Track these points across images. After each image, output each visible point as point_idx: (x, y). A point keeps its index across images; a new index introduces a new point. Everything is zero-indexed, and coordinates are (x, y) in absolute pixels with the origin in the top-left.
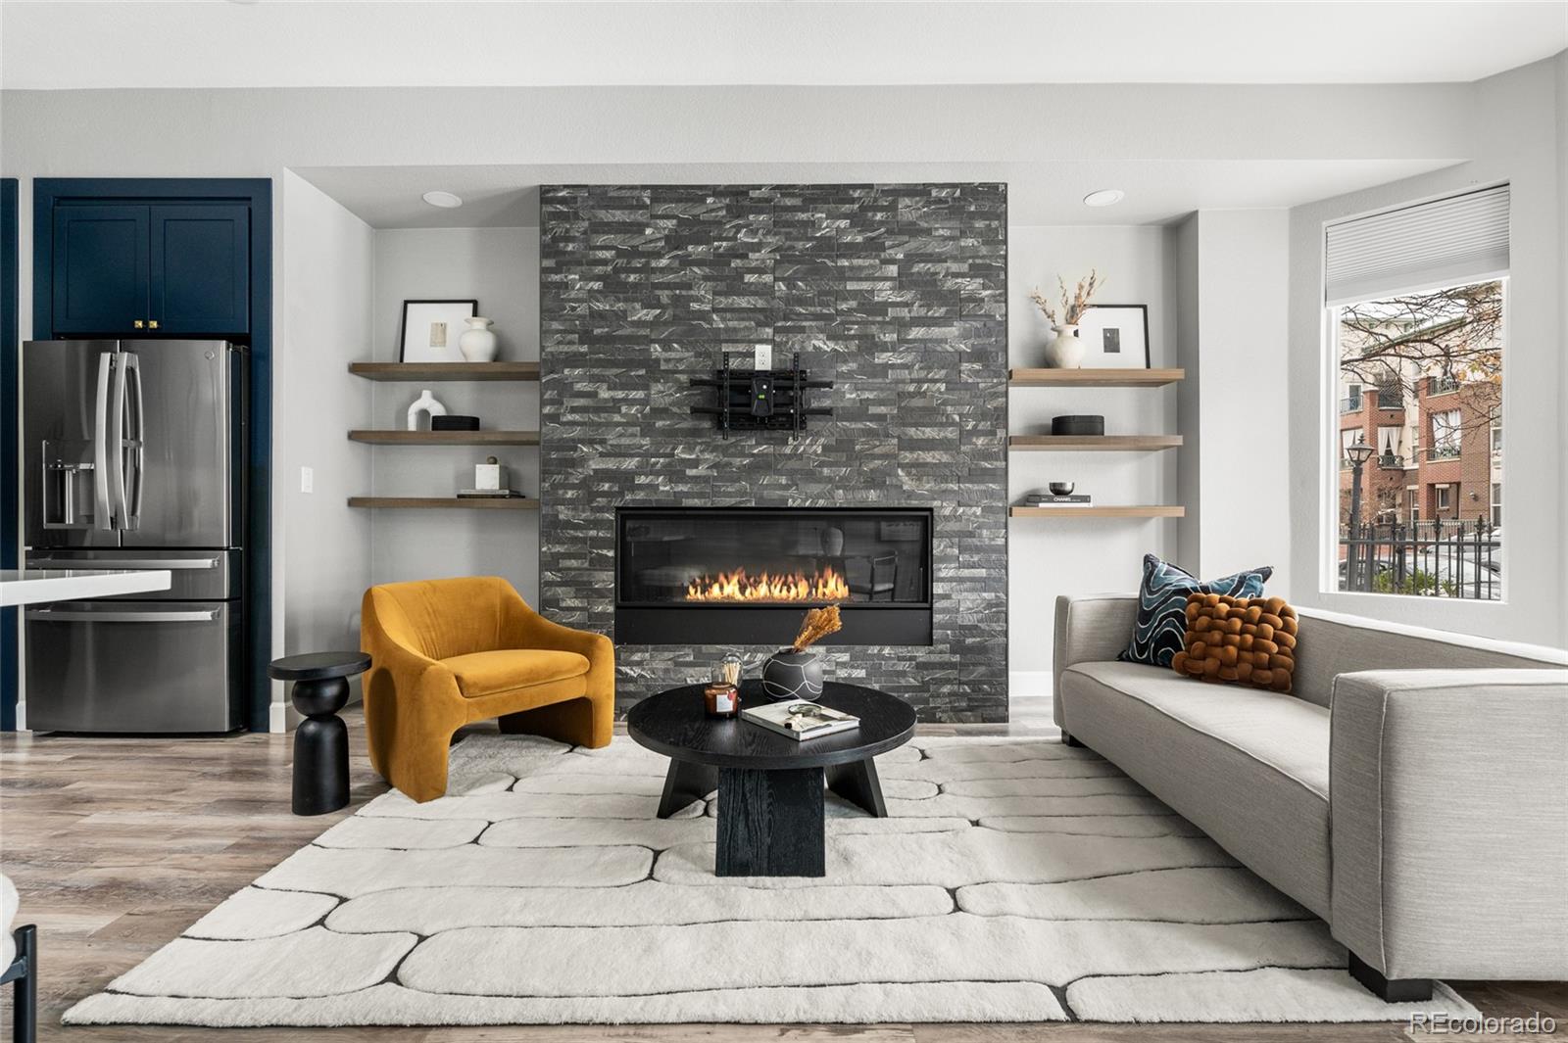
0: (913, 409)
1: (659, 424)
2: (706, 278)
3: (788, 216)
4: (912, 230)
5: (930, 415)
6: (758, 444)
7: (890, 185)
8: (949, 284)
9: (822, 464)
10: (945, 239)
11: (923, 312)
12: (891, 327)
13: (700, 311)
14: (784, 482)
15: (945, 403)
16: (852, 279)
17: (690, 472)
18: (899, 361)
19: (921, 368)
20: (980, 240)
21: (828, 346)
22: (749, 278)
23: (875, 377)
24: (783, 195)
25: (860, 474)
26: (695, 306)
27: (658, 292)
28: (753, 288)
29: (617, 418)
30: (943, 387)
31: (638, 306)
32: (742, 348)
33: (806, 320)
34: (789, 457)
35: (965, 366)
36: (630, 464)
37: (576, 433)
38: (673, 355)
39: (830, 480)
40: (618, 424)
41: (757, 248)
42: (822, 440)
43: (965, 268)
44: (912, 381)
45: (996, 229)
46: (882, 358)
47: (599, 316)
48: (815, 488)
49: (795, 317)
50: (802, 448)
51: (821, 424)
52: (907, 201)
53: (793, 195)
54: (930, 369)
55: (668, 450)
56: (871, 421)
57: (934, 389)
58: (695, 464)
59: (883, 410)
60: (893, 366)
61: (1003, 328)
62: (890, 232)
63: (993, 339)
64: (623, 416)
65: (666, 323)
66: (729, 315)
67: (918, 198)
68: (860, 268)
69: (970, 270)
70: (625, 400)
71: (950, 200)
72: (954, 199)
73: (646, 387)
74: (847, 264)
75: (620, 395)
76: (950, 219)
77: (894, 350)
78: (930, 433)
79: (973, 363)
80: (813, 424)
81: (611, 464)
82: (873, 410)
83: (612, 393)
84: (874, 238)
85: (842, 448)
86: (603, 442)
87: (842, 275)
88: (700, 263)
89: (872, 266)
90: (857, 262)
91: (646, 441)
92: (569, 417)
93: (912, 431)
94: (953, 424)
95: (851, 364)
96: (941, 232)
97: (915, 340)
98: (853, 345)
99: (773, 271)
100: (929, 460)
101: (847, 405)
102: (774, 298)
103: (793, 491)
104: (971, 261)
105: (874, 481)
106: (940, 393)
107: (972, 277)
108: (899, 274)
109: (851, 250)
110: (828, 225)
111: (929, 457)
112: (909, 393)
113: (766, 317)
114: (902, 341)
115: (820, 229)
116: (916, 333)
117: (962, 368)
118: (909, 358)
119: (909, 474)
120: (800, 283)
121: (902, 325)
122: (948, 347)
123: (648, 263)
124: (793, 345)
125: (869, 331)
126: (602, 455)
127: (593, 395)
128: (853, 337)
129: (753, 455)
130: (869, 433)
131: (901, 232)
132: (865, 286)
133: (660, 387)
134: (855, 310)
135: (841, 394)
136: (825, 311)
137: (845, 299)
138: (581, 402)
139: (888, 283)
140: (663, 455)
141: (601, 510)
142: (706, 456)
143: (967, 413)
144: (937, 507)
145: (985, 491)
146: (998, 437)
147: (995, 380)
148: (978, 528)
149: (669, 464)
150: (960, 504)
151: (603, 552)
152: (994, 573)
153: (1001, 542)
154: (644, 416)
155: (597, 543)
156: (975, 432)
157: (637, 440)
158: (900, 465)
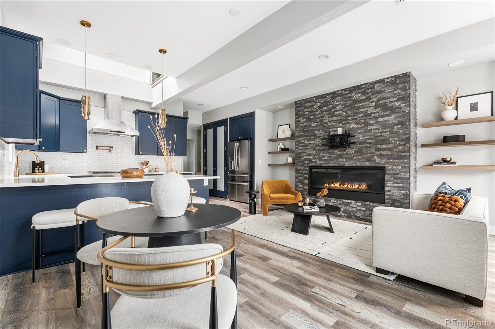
0: (379, 140)
1: (317, 148)
2: (327, 114)
3: (346, 96)
4: (379, 92)
5: (384, 141)
6: (338, 151)
7: (372, 82)
8: (391, 104)
9: (354, 156)
10: (389, 92)
11: (382, 114)
12: (373, 119)
13: (325, 122)
14: (344, 160)
15: (389, 138)
16: (362, 108)
17: (323, 159)
18: (375, 128)
19: (382, 129)
20: (401, 90)
21: (355, 126)
22: (336, 113)
23: (368, 132)
24: (344, 91)
25: (364, 158)
26: (324, 121)
27: (317, 119)
28: (337, 115)
29: (309, 147)
30: (388, 133)
31: (313, 123)
32: (335, 129)
33: (350, 120)
34: (346, 154)
35: (396, 127)
36: (311, 157)
37: (301, 151)
38: (320, 133)
39: (356, 159)
40: (309, 149)
41: (338, 105)
42: (354, 150)
43: (396, 99)
44: (379, 133)
45: (407, 86)
46: (370, 127)
47: (305, 126)
48: (352, 162)
49: (347, 120)
50: (349, 152)
51: (354, 146)
52: (378, 85)
53: (347, 91)
54: (384, 129)
55: (319, 154)
56: (367, 144)
57: (386, 134)
58: (324, 157)
59: (370, 141)
60: (373, 129)
61: (408, 114)
62: (373, 94)
63: (405, 118)
64: (310, 147)
65: (318, 126)
66: (332, 122)
67: (381, 83)
68: (364, 105)
69: (397, 100)
70: (310, 144)
71: (391, 81)
72: (392, 81)
73: (315, 140)
74: (361, 105)
75: (309, 142)
76: (391, 86)
77: (374, 125)
78: (384, 146)
79: (398, 125)
80: (351, 146)
81: (308, 157)
82: (368, 141)
83: (308, 142)
84: (368, 97)
85: (359, 152)
86: (306, 153)
87: (359, 108)
88: (325, 111)
89: (367, 104)
90: (363, 104)
91: (314, 152)
92: (300, 148)
93: (379, 146)
94: (392, 143)
95: (362, 130)
96: (388, 91)
97: (380, 122)
98: (362, 125)
99: (342, 110)
100: (384, 154)
101: (361, 140)
102: (342, 117)
103: (347, 162)
104: (398, 97)
105: (368, 160)
106: (388, 135)
107: (398, 101)
108: (375, 105)
109: (362, 101)
110: (355, 96)
111: (384, 153)
112: (378, 136)
113: (340, 121)
114: (376, 122)
115: (354, 97)
116: (380, 120)
117: (395, 128)
118: (378, 127)
119: (378, 157)
120: (348, 112)
121: (376, 118)
122: (390, 122)
123: (315, 113)
124: (347, 127)
125: (367, 121)
126: (306, 155)
127: (304, 143)
128: (362, 123)
129: (337, 154)
130: (367, 147)
131: (376, 93)
132: (366, 109)
133: (317, 140)
134: (363, 116)
135: (359, 138)
136: (355, 118)
137: (360, 114)
138: (302, 145)
139: (372, 108)
140: (318, 155)
141: (306, 167)
142: (327, 155)
143: (396, 140)
144: (387, 166)
145: (402, 162)
146: (407, 146)
147: (406, 130)
148: (400, 172)
149: (319, 157)
150: (394, 166)
151: (306, 176)
152: (405, 185)
153: (408, 176)
154: (314, 147)
155: (305, 174)
156: (399, 145)
157: (313, 152)
158: (375, 155)
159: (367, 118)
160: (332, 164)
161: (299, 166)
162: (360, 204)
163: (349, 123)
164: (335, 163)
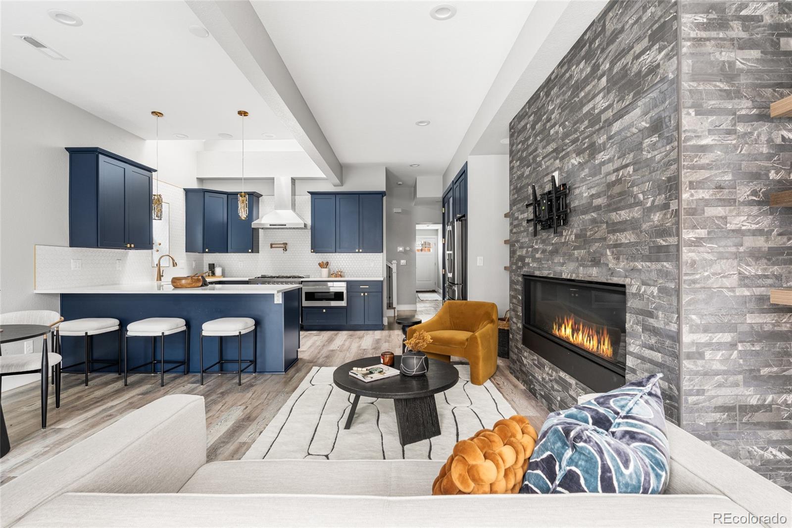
0: (614, 196)
2: (541, 141)
3: (563, 80)
4: (614, 37)
5: (624, 198)
6: (554, 237)
7: (602, 11)
8: (635, 67)
9: (575, 248)
10: (633, 25)
11: (619, 106)
12: (603, 130)
13: (539, 161)
14: (562, 261)
15: (633, 184)
16: (585, 104)
17: (537, 255)
18: (607, 157)
19: (618, 158)
22: (551, 132)
23: (596, 174)
24: (561, 67)
25: (589, 253)
26: (538, 159)
27: (530, 157)
28: (552, 137)
29: (522, 228)
30: (631, 169)
31: (526, 168)
32: (549, 177)
33: (570, 146)
34: (563, 244)
35: (647, 142)
36: (524, 251)
39: (577, 259)
40: (522, 231)
41: (554, 110)
42: (575, 230)
43: (646, 42)
44: (614, 171)
46: (599, 158)
47: (518, 178)
48: (572, 265)
49: (565, 147)
50: (567, 238)
51: (575, 219)
52: (611, 14)
53: (565, 64)
54: (624, 155)
55: (532, 244)
56: (594, 211)
57: (626, 174)
58: (538, 250)
59: (599, 201)
60: (604, 163)
61: (676, 85)
62: (602, 51)
63: (668, 103)
65: (532, 174)
66: (546, 159)
67: (616, 5)
68: (589, 92)
69: (649, 41)
70: (523, 219)
73: (527, 211)
74: (583, 94)
75: (523, 216)
76: (635, 4)
77: (604, 149)
78: (623, 214)
79: (652, 136)
80: (571, 219)
81: (521, 252)
82: (595, 202)
83: (521, 216)
84: (595, 63)
85: (582, 236)
86: (519, 241)
87: (582, 104)
88: (539, 133)
89: (594, 87)
90: (587, 89)
91: (527, 239)
93: (614, 216)
94: (639, 203)
95: (586, 170)
96: (630, 21)
97: (615, 134)
98: (586, 155)
99: (559, 122)
100: (624, 241)
101: (584, 201)
102: (558, 139)
103: (564, 267)
104: (650, 32)
105: (596, 261)
106: (630, 176)
107: (650, 48)
108: (607, 82)
109: (586, 81)
110: (576, 72)
111: (623, 238)
112: (612, 182)
113: (556, 153)
114: (610, 138)
115: (574, 77)
116: (615, 127)
117: (644, 145)
118: (612, 152)
119: (612, 253)
120: (567, 123)
121: (608, 124)
122: (634, 130)
123: (528, 143)
124: (565, 167)
125: (593, 140)
126: (519, 247)
127: (518, 218)
128: (586, 149)
129: (553, 244)
130: (593, 221)
131: (607, 45)
132: (591, 105)
134: (588, 127)
135: (581, 194)
136: (575, 136)
137: (583, 121)
138: (516, 223)
139: (601, 95)
140: (531, 246)
141: (519, 275)
142: (541, 246)
143: (648, 190)
144: (629, 285)
145: (660, 270)
146: (670, 210)
147: (668, 148)
148: (655, 308)
149: (532, 251)
150: (644, 283)
151: (520, 296)
152: (668, 360)
153: (673, 327)
154: (527, 226)
155: (519, 292)
156: (653, 209)
158: (609, 247)
159: (593, 129)
160: (546, 269)
161: (513, 274)
163: (568, 154)
164: (549, 268)
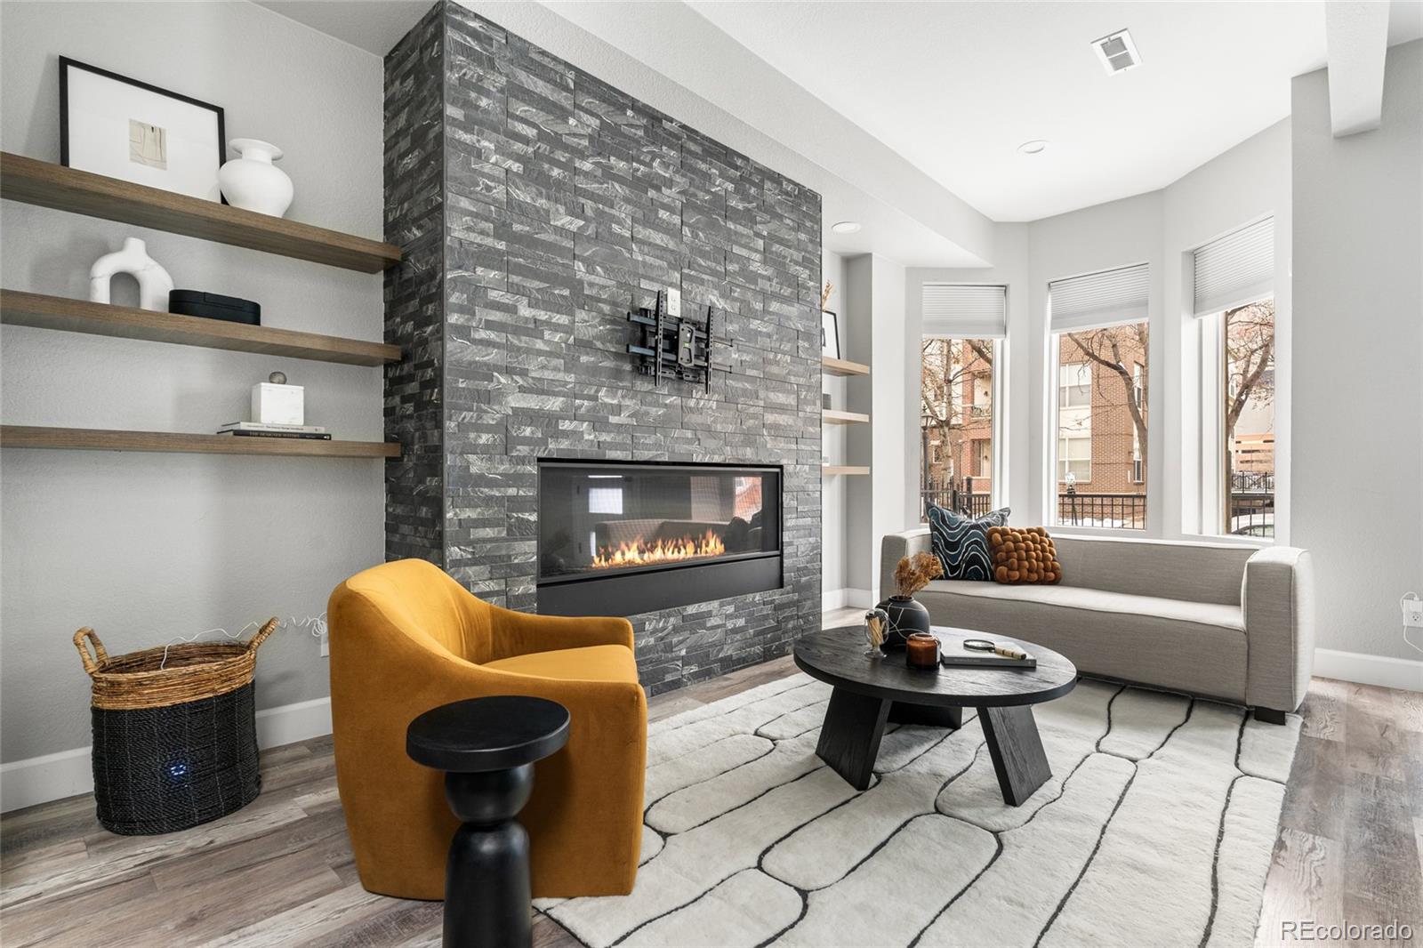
0: (772, 375)
1: (584, 359)
3: (691, 161)
4: (772, 212)
5: (782, 382)
6: (670, 395)
7: (760, 164)
8: (792, 269)
9: (716, 420)
10: (790, 228)
11: (778, 288)
12: (760, 296)
13: (620, 235)
14: (689, 436)
15: (790, 373)
16: (736, 243)
17: (613, 419)
18: (764, 330)
19: (777, 339)
20: (808, 237)
21: (720, 303)
22: (662, 214)
23: (750, 340)
24: (688, 136)
25: (741, 431)
26: (616, 228)
27: (582, 200)
28: (665, 225)
29: (539, 345)
30: (789, 359)
31: (561, 209)
32: (657, 287)
33: (705, 273)
34: (693, 410)
36: (554, 404)
37: (493, 356)
38: (592, 278)
39: (721, 435)
40: (539, 353)
41: (668, 183)
42: (717, 396)
43: (800, 257)
44: (772, 349)
45: (816, 231)
46: (754, 324)
47: (518, 208)
48: (711, 443)
49: (697, 268)
50: (702, 402)
52: (770, 184)
54: (781, 341)
55: (592, 392)
56: (747, 382)
57: (784, 360)
58: (617, 410)
59: (754, 372)
60: (760, 334)
61: (819, 316)
62: (759, 208)
63: (814, 324)
64: (548, 342)
65: (590, 239)
66: (646, 249)
67: (776, 185)
68: (741, 234)
69: (803, 261)
70: (548, 323)
71: (792, 195)
72: (795, 195)
73: (570, 312)
74: (733, 227)
75: (542, 315)
76: (792, 212)
77: (761, 319)
78: (782, 398)
79: (805, 341)
80: (712, 380)
81: (532, 402)
82: (748, 371)
83: (533, 311)
84: (749, 209)
86: (524, 373)
87: (730, 237)
88: (621, 180)
89: (749, 236)
90: (739, 228)
91: (571, 378)
92: (482, 334)
93: (772, 395)
94: (794, 392)
95: (735, 325)
96: (788, 221)
97: (773, 313)
98: (737, 307)
99: (681, 213)
100: (780, 423)
102: (682, 242)
103: (696, 445)
104: (803, 253)
105: (749, 438)
106: (787, 363)
107: (804, 267)
108: (764, 249)
109: (735, 215)
110: (719, 182)
111: (781, 420)
113: (675, 260)
114: (766, 311)
115: (714, 185)
116: (774, 306)
117: (799, 344)
118: (770, 328)
119: (770, 434)
120: (701, 234)
122: (792, 325)
123: (571, 160)
124: (695, 295)
125: (746, 296)
126: (522, 389)
127: (512, 309)
128: (736, 299)
129: (666, 405)
130: (747, 393)
131: (765, 211)
132: (744, 252)
133: (584, 314)
134: (738, 274)
136: (718, 269)
137: (731, 261)
138: (496, 316)
139: (757, 255)
140: (589, 398)
141: (522, 460)
142: (627, 402)
143: (801, 384)
144: (786, 465)
146: (817, 407)
147: (815, 358)
148: (807, 482)
149: (593, 409)
150: (798, 462)
151: (526, 516)
152: (815, 521)
153: (818, 494)
154: (568, 346)
155: (517, 504)
156: (806, 401)
157: (560, 376)
158: (764, 426)
159: (747, 285)
160: (647, 447)
161: (472, 458)
162: (730, 609)
163: (702, 282)
164: (657, 446)
